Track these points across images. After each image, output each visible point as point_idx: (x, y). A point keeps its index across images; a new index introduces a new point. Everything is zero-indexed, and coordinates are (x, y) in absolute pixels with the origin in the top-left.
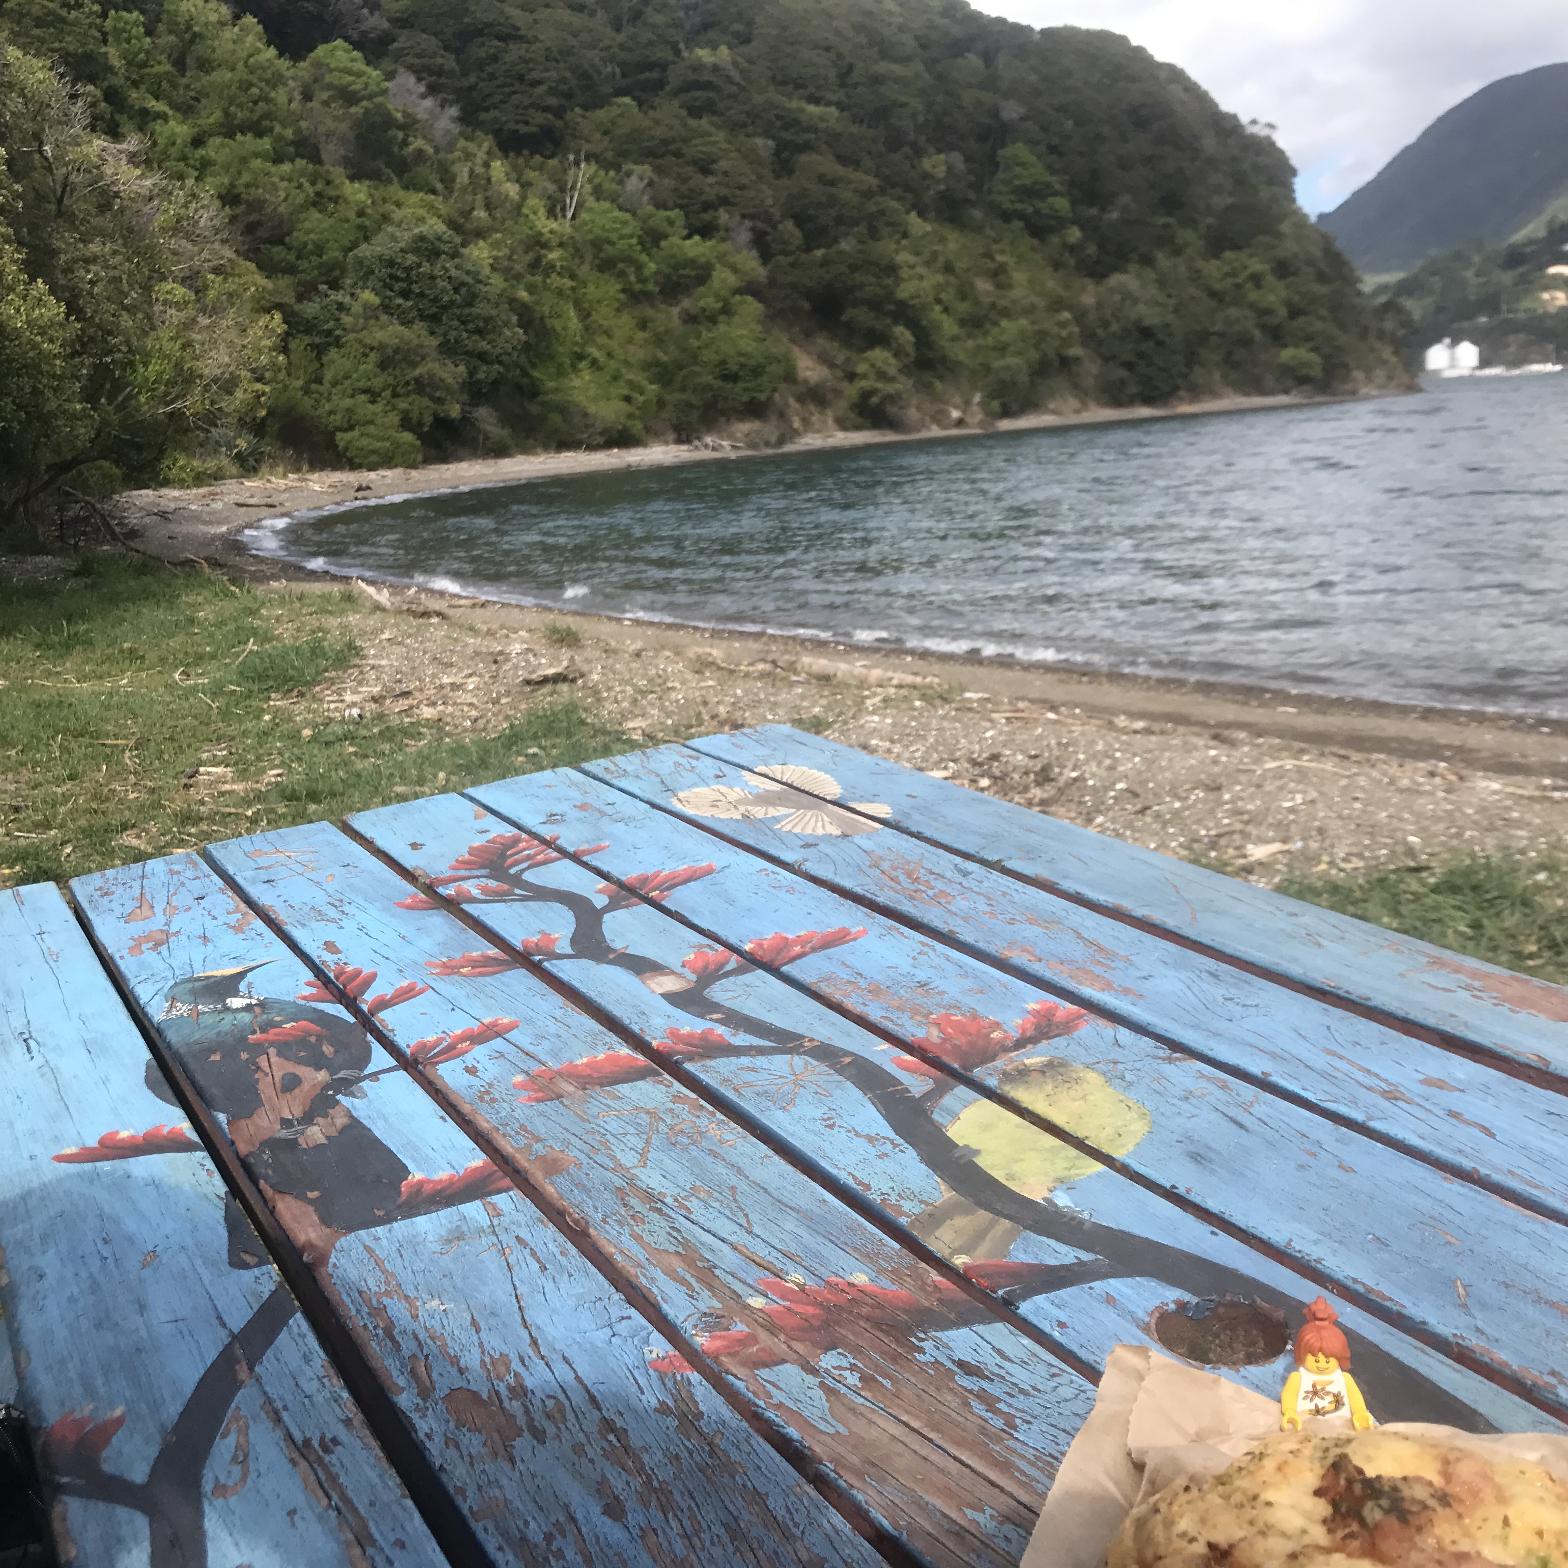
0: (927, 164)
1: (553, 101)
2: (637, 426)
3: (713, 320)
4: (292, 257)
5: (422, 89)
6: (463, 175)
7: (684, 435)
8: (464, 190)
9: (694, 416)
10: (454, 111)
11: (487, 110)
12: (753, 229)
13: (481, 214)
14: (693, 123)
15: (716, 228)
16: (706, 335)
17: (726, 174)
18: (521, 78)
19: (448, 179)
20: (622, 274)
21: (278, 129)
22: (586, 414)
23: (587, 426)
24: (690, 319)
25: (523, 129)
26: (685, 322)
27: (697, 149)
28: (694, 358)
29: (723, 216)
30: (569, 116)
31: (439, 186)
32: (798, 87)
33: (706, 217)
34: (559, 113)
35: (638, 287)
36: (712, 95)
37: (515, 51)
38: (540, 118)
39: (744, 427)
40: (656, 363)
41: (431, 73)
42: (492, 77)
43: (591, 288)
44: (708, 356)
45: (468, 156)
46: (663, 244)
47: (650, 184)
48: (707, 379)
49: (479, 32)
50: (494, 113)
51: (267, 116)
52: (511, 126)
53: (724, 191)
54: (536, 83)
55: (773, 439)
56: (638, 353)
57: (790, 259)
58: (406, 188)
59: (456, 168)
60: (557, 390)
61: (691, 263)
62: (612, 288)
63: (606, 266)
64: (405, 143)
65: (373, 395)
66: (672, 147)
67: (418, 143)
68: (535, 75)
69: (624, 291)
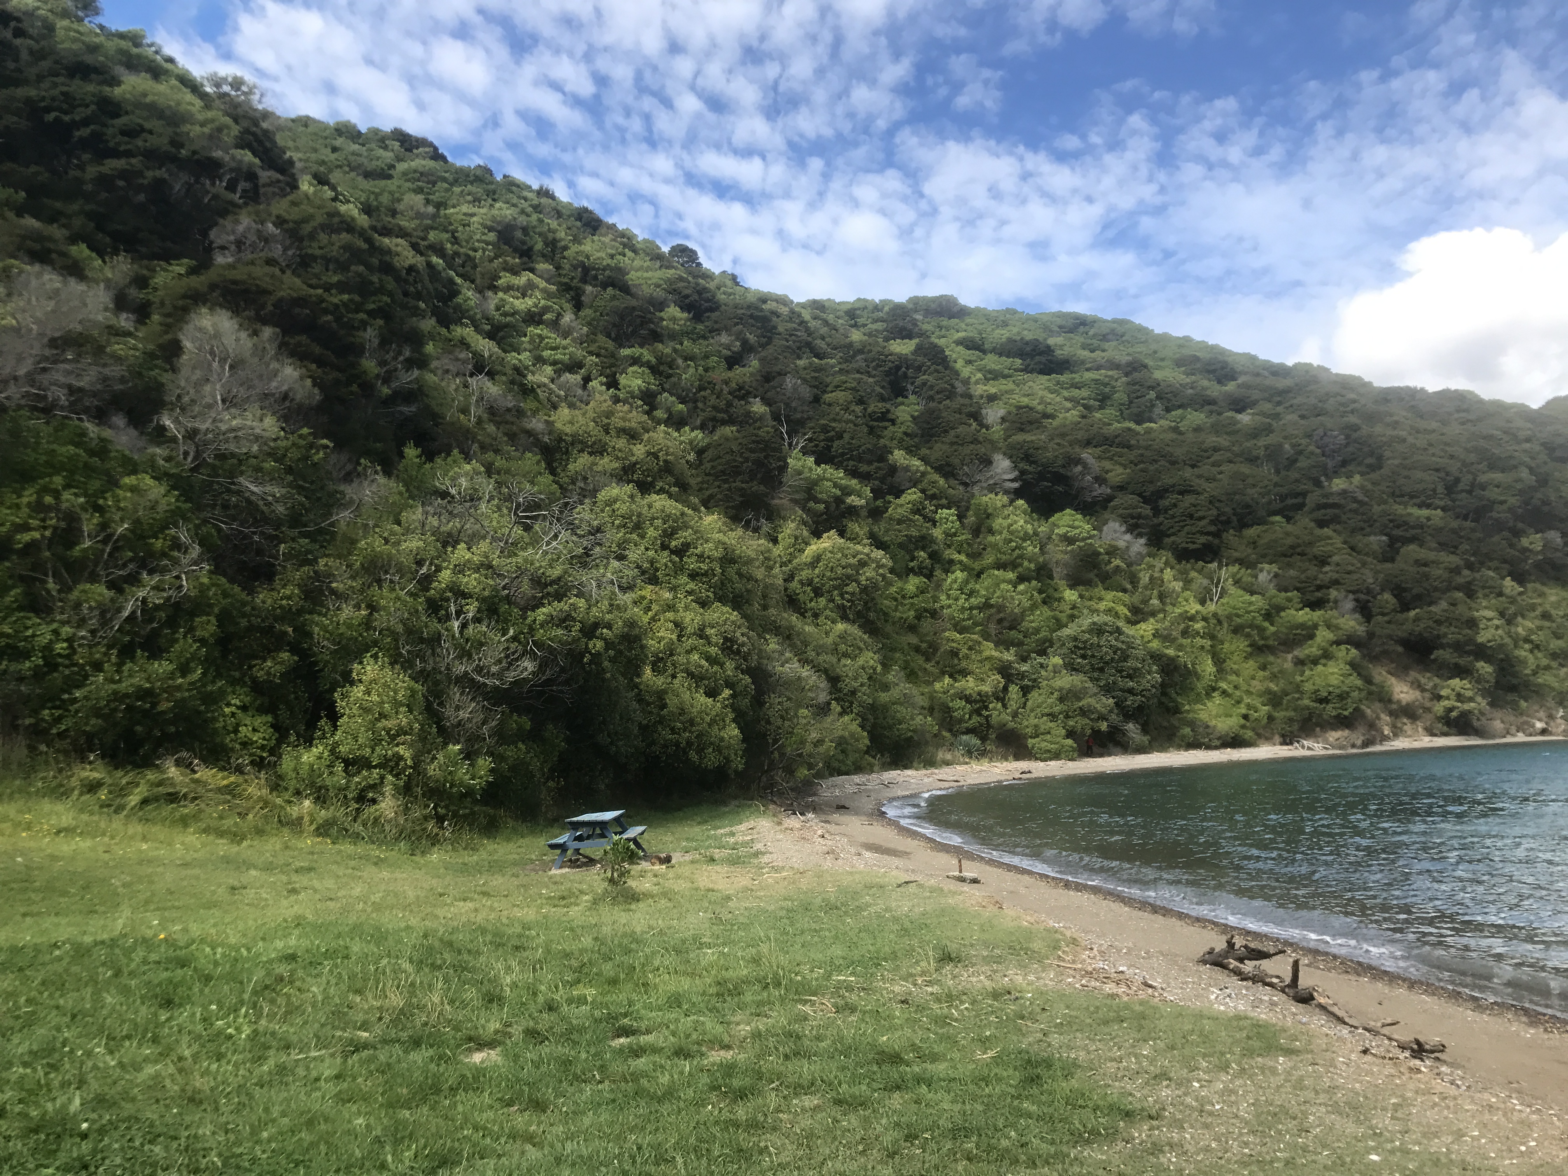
0: (1525, 542)
1: (1212, 528)
2: (1249, 734)
3: (1315, 662)
4: (1021, 636)
5: (1123, 529)
6: (1144, 578)
7: (1287, 740)
8: (1146, 588)
9: (1296, 727)
10: (1143, 541)
11: (1169, 536)
12: (1357, 600)
13: (1155, 602)
14: (1318, 532)
15: (1328, 601)
16: (1308, 673)
17: (1338, 565)
18: (1191, 516)
19: (1134, 580)
20: (1248, 636)
21: (1026, 563)
22: (1208, 727)
23: (1208, 734)
24: (1300, 663)
25: (1191, 546)
26: (1296, 664)
27: (1319, 549)
28: (1298, 688)
29: (1333, 593)
30: (1225, 535)
31: (1129, 587)
32: (1412, 497)
33: (1319, 594)
34: (1217, 535)
35: (1261, 643)
36: (1337, 511)
37: (1189, 499)
38: (1203, 539)
39: (1334, 736)
40: (1268, 691)
41: (1133, 518)
42: (1173, 517)
43: (1226, 645)
44: (1308, 687)
45: (1151, 567)
46: (1283, 614)
47: (1276, 576)
48: (1306, 702)
49: (1166, 491)
50: (1172, 538)
51: (1021, 557)
52: (1184, 545)
53: (1336, 576)
54: (1201, 518)
55: (1359, 742)
56: (1257, 686)
57: (1386, 618)
58: (1106, 589)
59: (1141, 575)
60: (1188, 712)
61: (1302, 626)
62: (1242, 644)
63: (1237, 630)
64: (1110, 562)
65: (1053, 716)
66: (1299, 550)
67: (1117, 562)
68: (1200, 514)
69: (1250, 645)
